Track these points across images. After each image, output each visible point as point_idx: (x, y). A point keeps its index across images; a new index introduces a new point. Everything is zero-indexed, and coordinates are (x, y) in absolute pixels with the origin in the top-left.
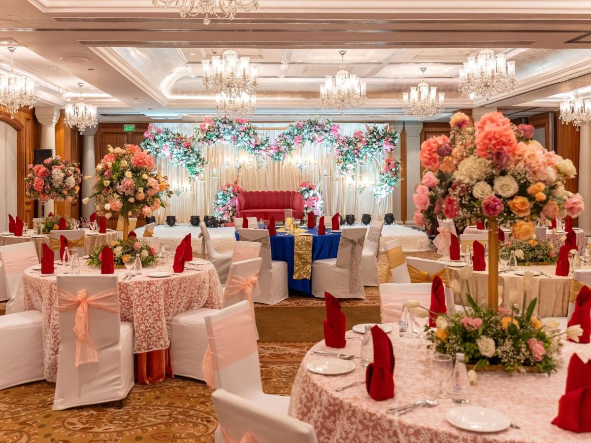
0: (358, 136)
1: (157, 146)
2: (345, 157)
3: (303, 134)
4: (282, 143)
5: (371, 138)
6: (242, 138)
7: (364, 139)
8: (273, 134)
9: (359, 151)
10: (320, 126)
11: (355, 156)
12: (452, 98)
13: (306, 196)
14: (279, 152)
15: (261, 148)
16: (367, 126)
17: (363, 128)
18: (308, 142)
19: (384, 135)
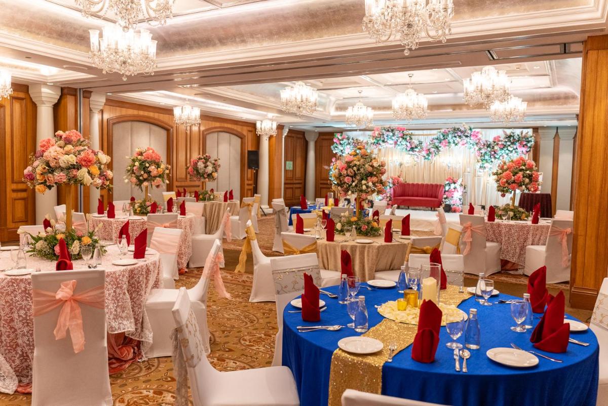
0: (496, 140)
1: (342, 149)
2: (483, 158)
3: (449, 139)
4: (431, 146)
5: (506, 142)
6: (400, 142)
7: (500, 143)
8: (426, 138)
9: (495, 153)
10: (462, 132)
11: (492, 156)
12: (560, 105)
13: (447, 188)
14: (429, 153)
15: (415, 150)
16: (504, 132)
17: (500, 133)
18: (453, 145)
19: (518, 139)
